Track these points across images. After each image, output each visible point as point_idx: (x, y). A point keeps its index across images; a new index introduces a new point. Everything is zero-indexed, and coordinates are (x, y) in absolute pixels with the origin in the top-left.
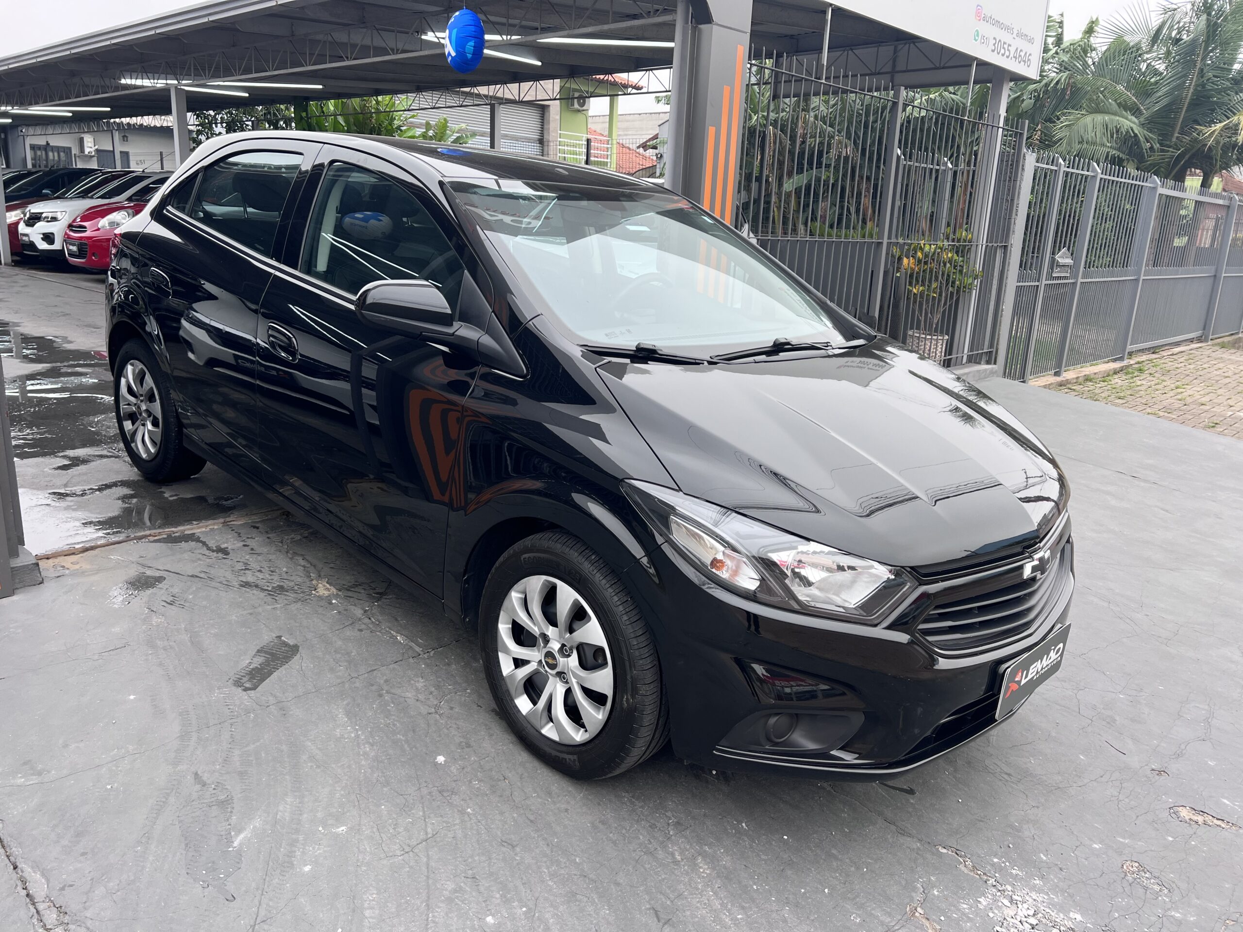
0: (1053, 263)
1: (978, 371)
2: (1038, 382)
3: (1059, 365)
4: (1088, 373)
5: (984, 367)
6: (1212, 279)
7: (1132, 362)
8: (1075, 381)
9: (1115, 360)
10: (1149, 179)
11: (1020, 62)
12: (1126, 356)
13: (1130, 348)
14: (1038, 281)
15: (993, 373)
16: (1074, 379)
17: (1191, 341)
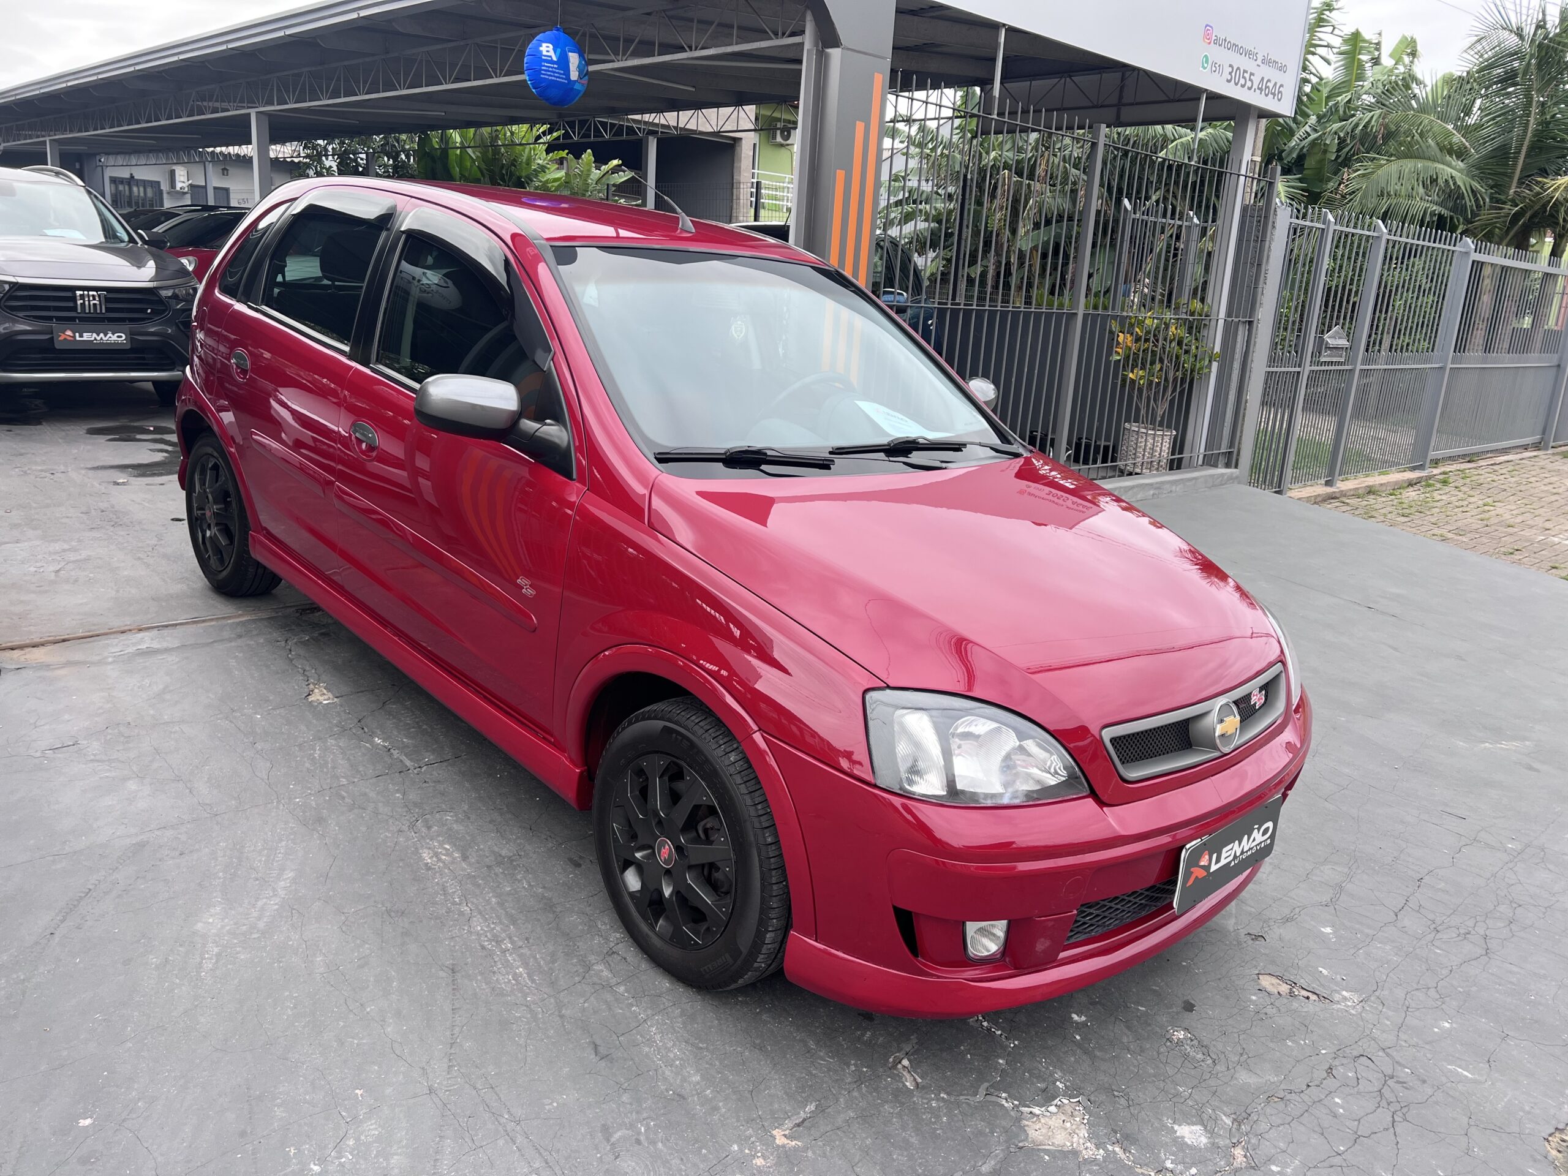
0: (1320, 345)
1: (1212, 476)
2: (1299, 492)
3: (1331, 473)
4: (1371, 484)
5: (1221, 470)
6: (1555, 369)
7: (1436, 471)
8: (1352, 493)
9: (1413, 469)
10: (1458, 244)
11: (1267, 95)
12: (1428, 465)
13: (1433, 454)
14: (1300, 366)
15: (1231, 479)
16: (1350, 490)
17: (1526, 448)
